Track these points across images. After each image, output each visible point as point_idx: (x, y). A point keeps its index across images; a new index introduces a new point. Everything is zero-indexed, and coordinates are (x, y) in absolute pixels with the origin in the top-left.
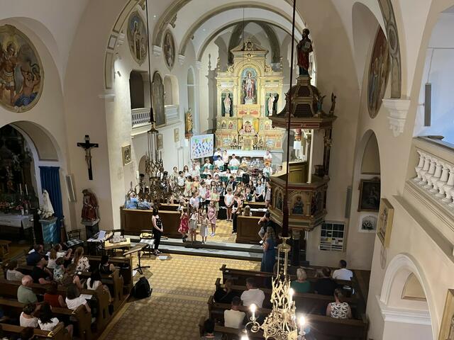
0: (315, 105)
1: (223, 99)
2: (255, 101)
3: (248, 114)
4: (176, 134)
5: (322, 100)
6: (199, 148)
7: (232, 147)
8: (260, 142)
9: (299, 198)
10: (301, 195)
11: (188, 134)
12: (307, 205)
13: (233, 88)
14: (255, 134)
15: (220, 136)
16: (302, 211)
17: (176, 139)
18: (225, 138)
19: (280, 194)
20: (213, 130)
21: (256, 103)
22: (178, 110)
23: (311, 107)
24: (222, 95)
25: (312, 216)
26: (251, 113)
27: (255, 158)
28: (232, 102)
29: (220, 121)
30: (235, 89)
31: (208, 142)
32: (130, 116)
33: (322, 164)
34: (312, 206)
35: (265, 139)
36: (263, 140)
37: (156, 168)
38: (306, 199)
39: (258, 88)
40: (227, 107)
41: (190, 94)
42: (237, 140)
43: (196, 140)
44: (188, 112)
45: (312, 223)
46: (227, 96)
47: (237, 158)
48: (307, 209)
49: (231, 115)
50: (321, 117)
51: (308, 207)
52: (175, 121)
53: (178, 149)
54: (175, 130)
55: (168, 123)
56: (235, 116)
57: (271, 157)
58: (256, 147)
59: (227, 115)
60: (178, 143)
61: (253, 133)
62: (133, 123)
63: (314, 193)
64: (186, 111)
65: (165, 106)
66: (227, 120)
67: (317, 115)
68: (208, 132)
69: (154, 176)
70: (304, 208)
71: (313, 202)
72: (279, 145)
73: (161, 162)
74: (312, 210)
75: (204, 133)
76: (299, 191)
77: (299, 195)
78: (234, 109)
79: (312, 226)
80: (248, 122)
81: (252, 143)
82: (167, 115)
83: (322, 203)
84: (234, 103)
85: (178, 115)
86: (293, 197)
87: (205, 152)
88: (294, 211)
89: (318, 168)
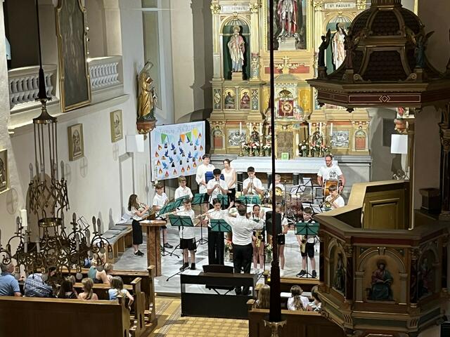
0: (410, 53)
1: (226, 40)
2: (302, 43)
3: (286, 71)
4: (115, 124)
5: (424, 42)
6: (171, 153)
7: (250, 151)
8: (315, 139)
9: (382, 264)
10: (388, 257)
11: (144, 122)
12: (401, 279)
13: (249, 14)
14: (301, 120)
15: (221, 126)
16: (390, 292)
17: (116, 135)
18: (231, 131)
19: (341, 255)
20: (204, 112)
21: (304, 47)
22: (119, 69)
23: (403, 57)
24: (224, 30)
25: (413, 306)
26: (291, 71)
27: (301, 176)
28: (247, 45)
29: (221, 91)
30: (254, 17)
31: (193, 140)
32: (4, 85)
33: (438, 186)
34: (412, 282)
35: (327, 131)
36: (322, 133)
37: (52, 199)
38: (397, 266)
39: (308, 13)
40: (237, 57)
41: (150, 31)
42: (261, 134)
43: (163, 137)
44: (145, 72)
45: (413, 323)
46: (236, 32)
47: (261, 176)
48: (401, 289)
49: (246, 76)
50: (425, 80)
51: (404, 283)
52: (114, 92)
53: (121, 159)
54: (112, 114)
55: (94, 97)
56: (254, 78)
57: (339, 173)
58: (307, 151)
59: (237, 76)
60: (121, 143)
61: (298, 117)
62: (13, 102)
63: (416, 252)
64: (139, 71)
65: (89, 60)
66: (236, 89)
67: (414, 76)
68: (194, 117)
69: (49, 216)
70: (393, 287)
71: (413, 272)
72: (360, 144)
73: (64, 185)
74: (412, 290)
75: (183, 120)
76: (383, 247)
77: (381, 256)
78: (254, 62)
79: (415, 328)
80: (286, 92)
81: (297, 142)
82: (93, 80)
83: (438, 275)
84: (253, 48)
85: (120, 78)
86: (369, 261)
87: (185, 165)
88: (371, 294)
89: (427, 194)
